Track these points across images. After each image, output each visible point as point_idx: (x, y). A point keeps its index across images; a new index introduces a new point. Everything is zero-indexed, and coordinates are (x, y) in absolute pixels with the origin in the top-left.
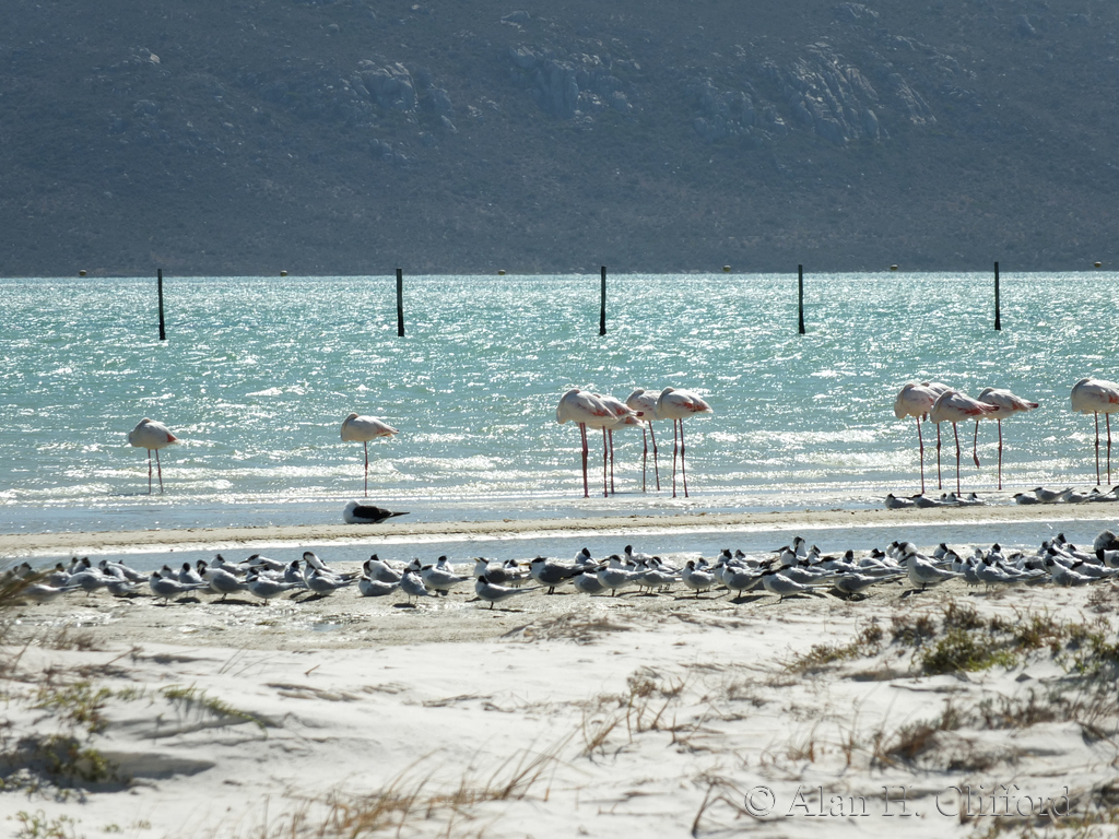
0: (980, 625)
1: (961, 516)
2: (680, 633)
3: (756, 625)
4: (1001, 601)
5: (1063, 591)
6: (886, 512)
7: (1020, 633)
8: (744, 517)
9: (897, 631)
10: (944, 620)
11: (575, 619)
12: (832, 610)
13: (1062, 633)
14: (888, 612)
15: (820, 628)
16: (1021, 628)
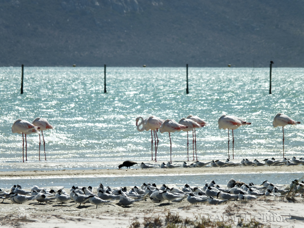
0: (181, 222)
1: (172, 172)
2: (56, 223)
3: (88, 220)
4: (189, 211)
5: (214, 206)
6: (140, 170)
7: (197, 225)
8: (81, 172)
9: (146, 224)
10: (166, 219)
11: (13, 216)
12: (119, 214)
13: (214, 225)
14: (142, 215)
15: (114, 222)
16: (197, 223)
